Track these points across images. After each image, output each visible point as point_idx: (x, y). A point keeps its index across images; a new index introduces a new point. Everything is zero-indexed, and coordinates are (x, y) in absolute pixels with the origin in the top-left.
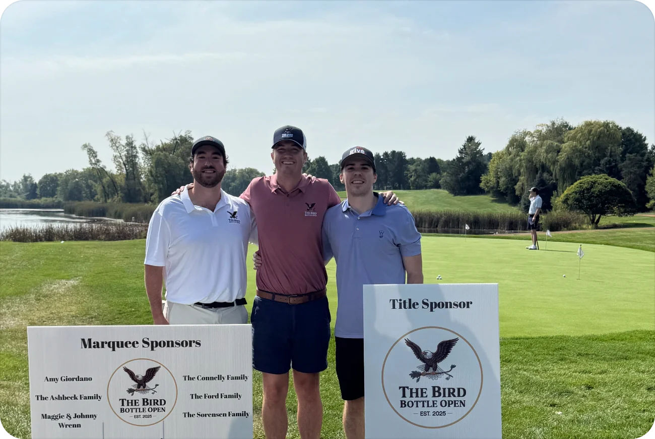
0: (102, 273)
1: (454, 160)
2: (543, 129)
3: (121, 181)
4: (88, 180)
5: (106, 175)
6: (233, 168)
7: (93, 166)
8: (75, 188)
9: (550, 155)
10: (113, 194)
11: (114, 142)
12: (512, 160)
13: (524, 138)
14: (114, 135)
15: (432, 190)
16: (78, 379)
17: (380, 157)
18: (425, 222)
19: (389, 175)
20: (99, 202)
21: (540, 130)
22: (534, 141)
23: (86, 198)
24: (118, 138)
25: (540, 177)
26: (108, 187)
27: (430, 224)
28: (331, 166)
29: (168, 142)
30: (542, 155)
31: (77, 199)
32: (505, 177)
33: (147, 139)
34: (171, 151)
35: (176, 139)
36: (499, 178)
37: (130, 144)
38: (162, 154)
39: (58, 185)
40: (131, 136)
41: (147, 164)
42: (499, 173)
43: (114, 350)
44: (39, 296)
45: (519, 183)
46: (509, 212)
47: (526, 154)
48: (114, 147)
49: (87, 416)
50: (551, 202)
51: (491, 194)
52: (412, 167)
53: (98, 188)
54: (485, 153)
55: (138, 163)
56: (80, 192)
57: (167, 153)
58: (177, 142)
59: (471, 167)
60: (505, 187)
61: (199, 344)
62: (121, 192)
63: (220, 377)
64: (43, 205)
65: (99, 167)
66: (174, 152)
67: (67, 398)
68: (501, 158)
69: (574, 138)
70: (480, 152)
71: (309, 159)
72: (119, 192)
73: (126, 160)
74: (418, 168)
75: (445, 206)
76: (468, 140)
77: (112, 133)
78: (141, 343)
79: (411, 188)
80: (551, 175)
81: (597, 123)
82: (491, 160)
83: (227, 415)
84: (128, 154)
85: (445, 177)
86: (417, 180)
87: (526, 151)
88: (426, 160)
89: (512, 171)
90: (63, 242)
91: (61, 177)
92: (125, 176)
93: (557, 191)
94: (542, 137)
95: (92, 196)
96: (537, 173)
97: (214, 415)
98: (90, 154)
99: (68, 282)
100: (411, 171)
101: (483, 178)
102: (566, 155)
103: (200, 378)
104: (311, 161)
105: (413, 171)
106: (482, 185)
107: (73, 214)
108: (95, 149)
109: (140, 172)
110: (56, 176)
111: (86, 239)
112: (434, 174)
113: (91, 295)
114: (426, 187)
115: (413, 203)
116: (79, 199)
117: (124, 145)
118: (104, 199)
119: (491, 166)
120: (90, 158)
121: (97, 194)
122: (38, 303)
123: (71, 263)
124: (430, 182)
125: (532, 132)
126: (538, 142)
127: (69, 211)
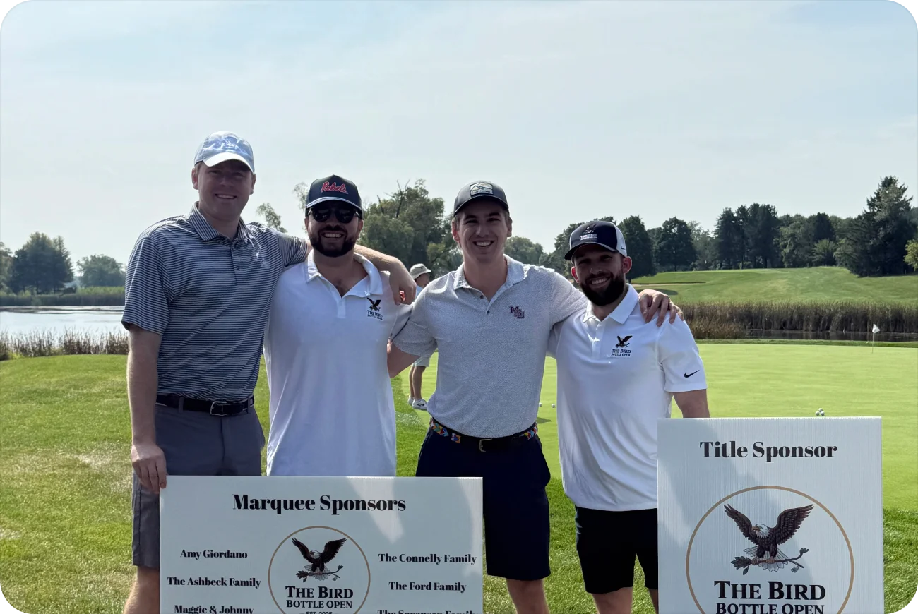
16: (228, 554)
43: (279, 512)
49: (239, 611)
61: (403, 506)
63: (434, 558)
67: (211, 583)
78: (318, 503)
103: (404, 558)
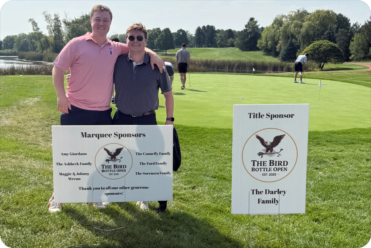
0: (52, 94)
1: (242, 31)
2: (293, 14)
3: (52, 40)
4: (32, 39)
5: (43, 37)
6: (116, 34)
7: (35, 31)
8: (24, 44)
9: (296, 29)
10: (47, 48)
11: (47, 17)
12: (275, 31)
13: (282, 19)
14: (47, 14)
15: (230, 48)
16: (79, 154)
17: (201, 28)
18: (226, 66)
19: (206, 39)
20: (39, 52)
21: (291, 14)
22: (287, 21)
23: (31, 50)
24: (50, 15)
25: (290, 41)
26: (44, 43)
27: (229, 67)
28: (172, 33)
29: (78, 18)
30: (292, 29)
31: (25, 51)
32: (271, 41)
33: (66, 16)
34: (81, 23)
35: (83, 16)
36: (268, 42)
37: (57, 19)
38: (75, 25)
39: (14, 42)
40: (57, 14)
41: (67, 31)
42: (267, 39)
43: (99, 138)
44: (19, 107)
45: (278, 45)
46: (274, 61)
47: (283, 28)
48: (47, 21)
49: (84, 174)
50: (296, 55)
51: (263, 51)
52: (218, 35)
53: (38, 44)
54: (260, 27)
55: (62, 30)
56: (27, 46)
57: (78, 25)
58: (84, 18)
59: (252, 35)
60: (271, 46)
61: (145, 136)
62: (52, 47)
63: (155, 153)
64: (6, 54)
65: (38, 32)
66: (82, 24)
67: (73, 164)
68: (269, 30)
69: (310, 19)
70: (257, 27)
71: (160, 29)
72: (50, 47)
73: (54, 28)
74: (222, 35)
75: (237, 57)
76: (250, 19)
77: (46, 12)
78: (113, 135)
79: (218, 46)
80: (297, 40)
81: (322, 11)
82: (263, 31)
83: (159, 173)
84: (55, 24)
85: (237, 41)
86: (221, 42)
87: (283, 26)
88: (227, 31)
89: (275, 37)
90: (21, 75)
91: (16, 38)
92: (54, 38)
93: (300, 50)
94: (292, 19)
95: (34, 49)
96: (289, 39)
97: (152, 174)
98: (33, 25)
99: (34, 99)
100: (218, 37)
101: (259, 41)
102: (305, 29)
103: (145, 154)
104: (161, 31)
105: (219, 37)
106: (258, 45)
107: (24, 59)
108: (36, 22)
109: (63, 35)
110: (13, 37)
111: (34, 74)
112: (231, 39)
113: (49, 106)
114: (227, 47)
115: (219, 55)
116: (27, 51)
117: (53, 19)
118: (41, 50)
119: (263, 35)
120: (33, 27)
121: (37, 48)
122: (19, 111)
123: (33, 88)
124: (229, 43)
125: (287, 16)
126: (290, 21)
127: (21, 58)
